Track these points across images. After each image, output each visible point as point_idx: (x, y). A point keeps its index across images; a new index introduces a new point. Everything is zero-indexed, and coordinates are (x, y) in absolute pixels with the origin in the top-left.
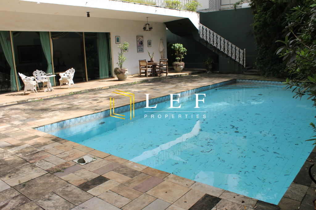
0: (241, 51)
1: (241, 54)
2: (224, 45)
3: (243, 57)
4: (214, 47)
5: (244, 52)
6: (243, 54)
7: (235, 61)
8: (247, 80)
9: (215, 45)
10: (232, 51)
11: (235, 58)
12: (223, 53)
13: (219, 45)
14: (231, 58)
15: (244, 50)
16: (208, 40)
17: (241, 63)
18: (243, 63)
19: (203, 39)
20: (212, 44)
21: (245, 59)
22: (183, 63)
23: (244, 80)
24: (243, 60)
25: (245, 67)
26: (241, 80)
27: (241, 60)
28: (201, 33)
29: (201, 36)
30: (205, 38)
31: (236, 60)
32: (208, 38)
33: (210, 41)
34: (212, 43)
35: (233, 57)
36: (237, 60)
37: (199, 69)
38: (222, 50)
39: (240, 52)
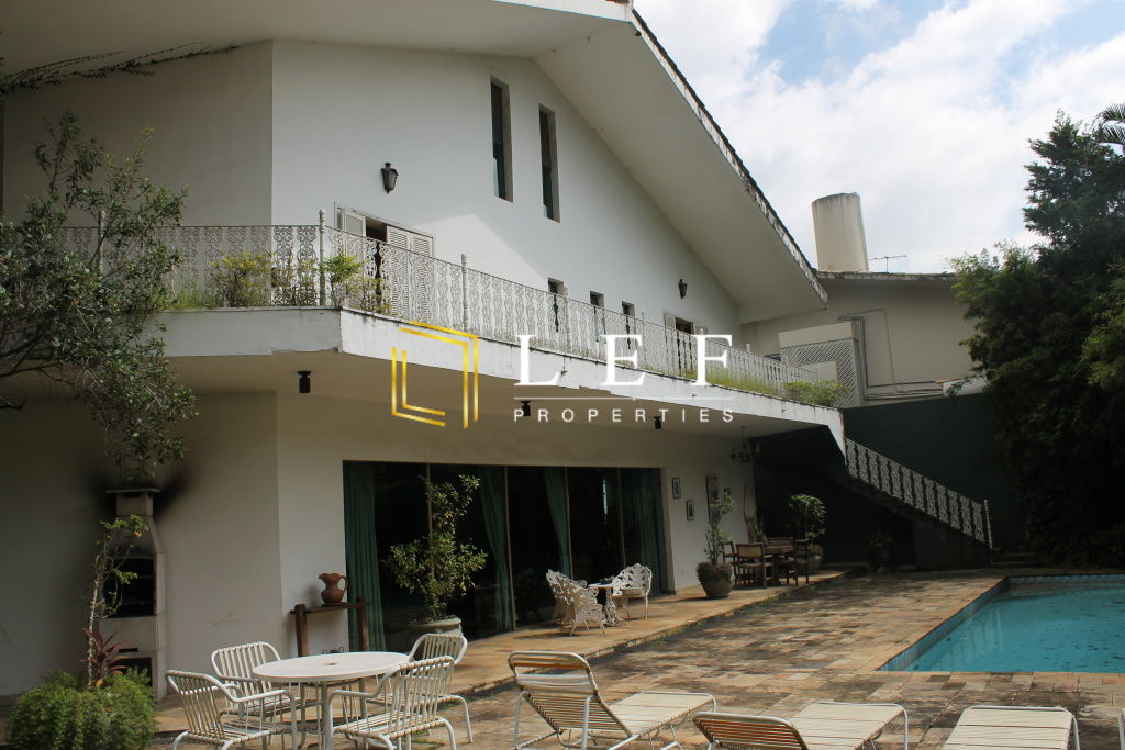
0: (975, 505)
1: (977, 514)
2: (924, 492)
3: (985, 523)
4: (896, 499)
5: (983, 508)
6: (983, 512)
7: (960, 532)
8: (1040, 578)
9: (897, 494)
10: (948, 507)
11: (961, 525)
12: (923, 515)
13: (908, 493)
14: (947, 526)
15: (983, 503)
16: (876, 483)
17: (979, 537)
18: (986, 538)
19: (859, 480)
20: (889, 493)
21: (989, 526)
22: (817, 548)
23: (1031, 579)
24: (985, 530)
25: (991, 547)
26: (1022, 579)
27: (979, 529)
28: (852, 464)
29: (853, 472)
30: (864, 477)
31: (964, 532)
32: (874, 476)
33: (881, 485)
34: (886, 489)
35: (955, 524)
36: (967, 531)
37: (854, 564)
38: (919, 506)
39: (972, 509)
